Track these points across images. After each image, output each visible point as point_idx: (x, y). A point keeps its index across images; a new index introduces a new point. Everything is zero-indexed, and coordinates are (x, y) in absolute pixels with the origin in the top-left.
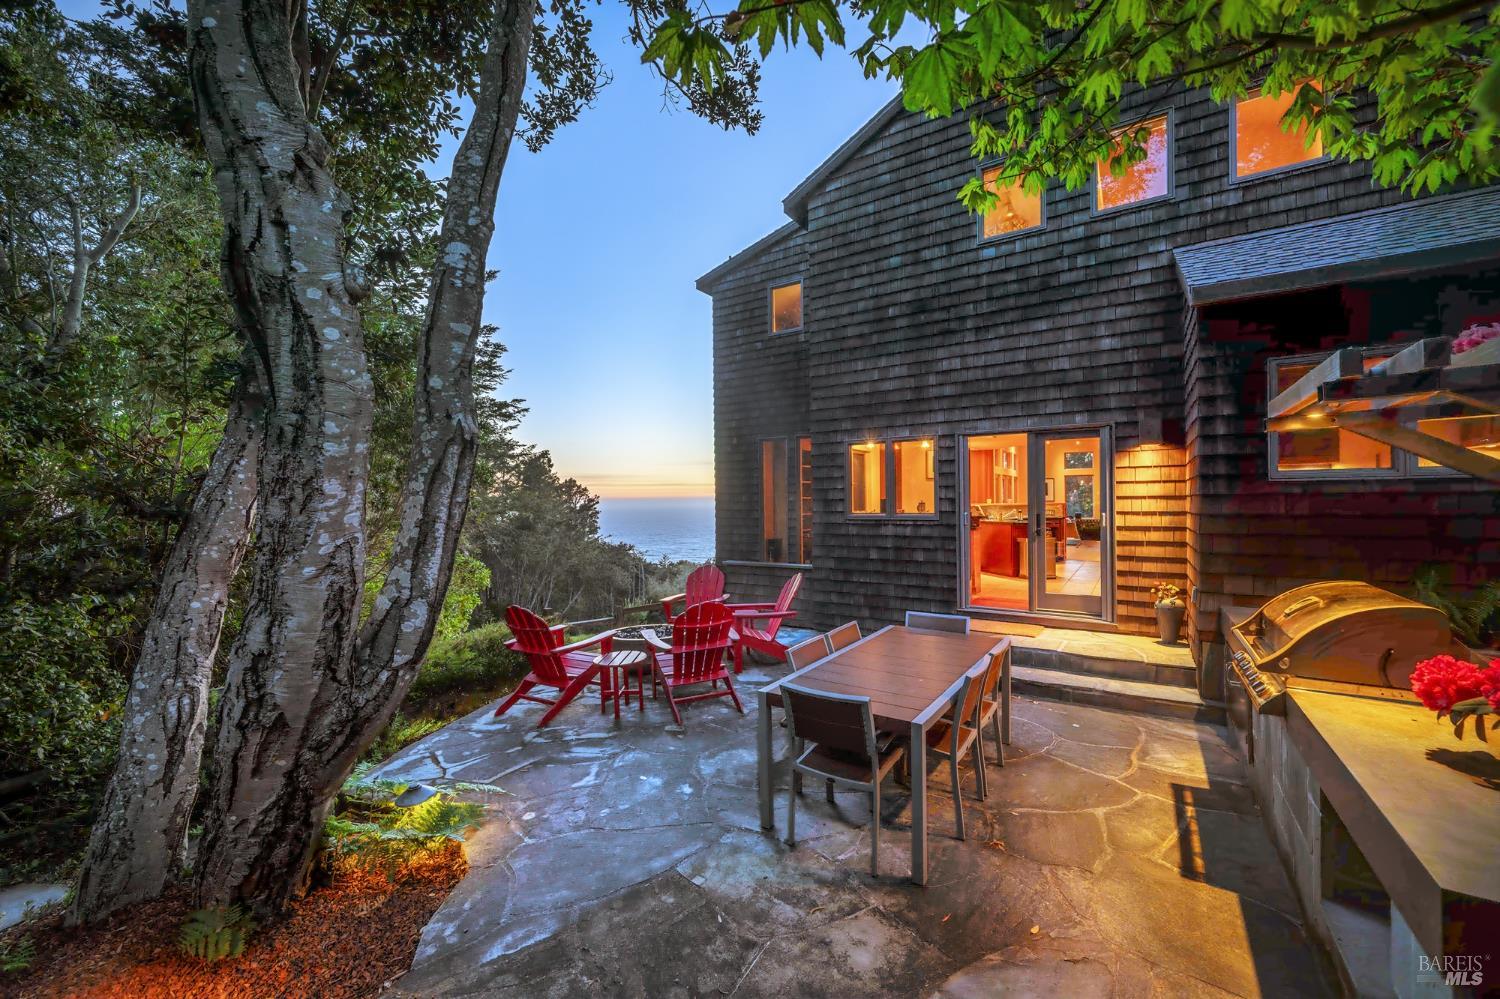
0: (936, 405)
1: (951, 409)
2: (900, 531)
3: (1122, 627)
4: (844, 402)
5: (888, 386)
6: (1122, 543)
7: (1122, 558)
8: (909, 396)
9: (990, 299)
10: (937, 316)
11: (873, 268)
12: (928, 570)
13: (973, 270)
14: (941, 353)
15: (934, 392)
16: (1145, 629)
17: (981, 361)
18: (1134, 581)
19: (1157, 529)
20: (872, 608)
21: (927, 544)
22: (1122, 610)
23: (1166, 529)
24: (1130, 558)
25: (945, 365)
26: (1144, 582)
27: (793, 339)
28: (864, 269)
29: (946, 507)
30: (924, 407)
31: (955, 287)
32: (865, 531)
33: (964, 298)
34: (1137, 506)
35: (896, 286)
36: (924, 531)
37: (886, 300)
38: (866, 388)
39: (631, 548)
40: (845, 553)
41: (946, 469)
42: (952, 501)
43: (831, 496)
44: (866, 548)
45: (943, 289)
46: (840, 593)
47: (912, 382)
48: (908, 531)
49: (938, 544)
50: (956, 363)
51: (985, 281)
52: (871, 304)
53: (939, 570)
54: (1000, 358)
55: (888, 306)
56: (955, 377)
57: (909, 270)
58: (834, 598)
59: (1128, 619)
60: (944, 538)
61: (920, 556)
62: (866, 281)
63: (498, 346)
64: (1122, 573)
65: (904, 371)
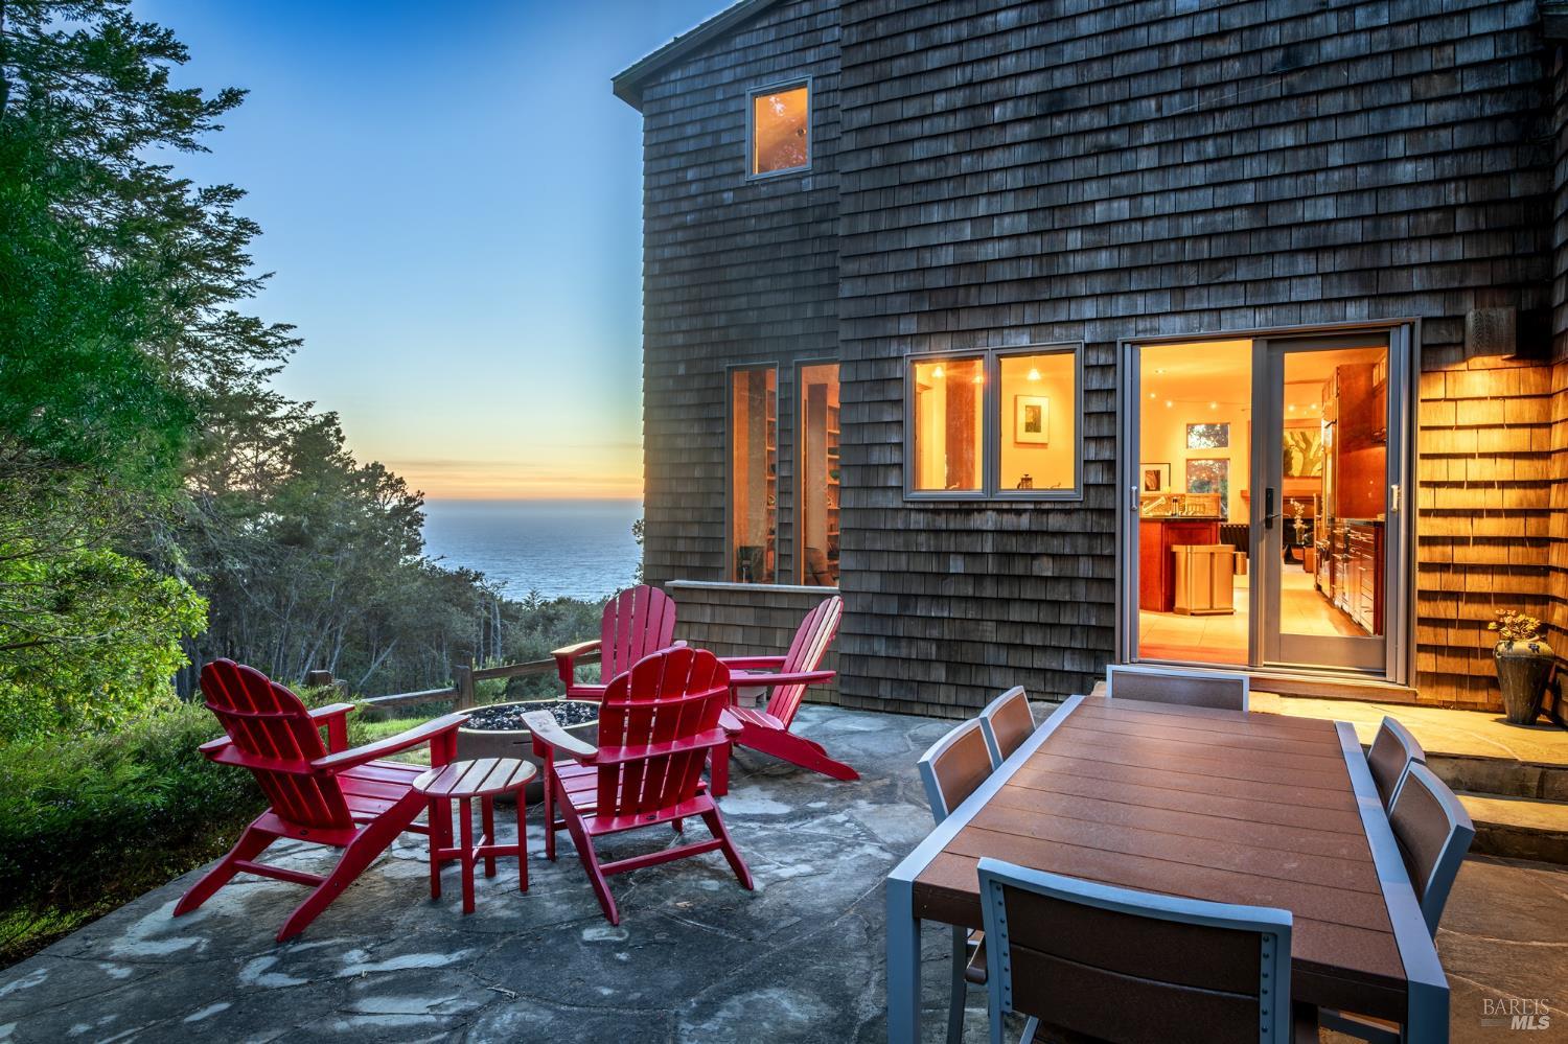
0: (1081, 287)
1: (1110, 294)
2: (1009, 522)
3: (1425, 694)
4: (904, 283)
5: (991, 251)
6: (1427, 541)
7: (1427, 567)
8: (1029, 270)
9: (1188, 89)
10: (1084, 121)
11: (964, 30)
12: (1060, 593)
13: (1157, 34)
14: (1091, 190)
15: (1080, 262)
16: (1467, 696)
17: (1168, 205)
18: (1447, 610)
19: (1493, 513)
20: (952, 666)
21: (1056, 545)
22: (1426, 663)
23: (1510, 513)
24: (1443, 567)
25: (1099, 213)
26: (1469, 611)
27: (793, 186)
28: (949, 34)
29: (1096, 476)
30: (1059, 290)
31: (1121, 66)
32: (941, 522)
33: (1140, 86)
34: (1457, 471)
35: (1010, 64)
36: (1055, 522)
37: (989, 91)
38: (947, 256)
39: (478, 576)
40: (902, 563)
41: (1097, 405)
42: (1110, 465)
43: (877, 457)
44: (942, 555)
45: (1098, 71)
46: (894, 639)
47: (1036, 245)
48: (1024, 522)
49: (1082, 545)
50: (1122, 208)
51: (1178, 55)
52: (959, 98)
53: (1081, 592)
54: (1204, 199)
55: (991, 104)
56: (1120, 234)
57: (1033, 36)
58: (880, 647)
59: (1435, 679)
60: (1091, 535)
61: (1046, 568)
62: (953, 54)
63: (244, 224)
64: (1428, 596)
65: (1022, 223)
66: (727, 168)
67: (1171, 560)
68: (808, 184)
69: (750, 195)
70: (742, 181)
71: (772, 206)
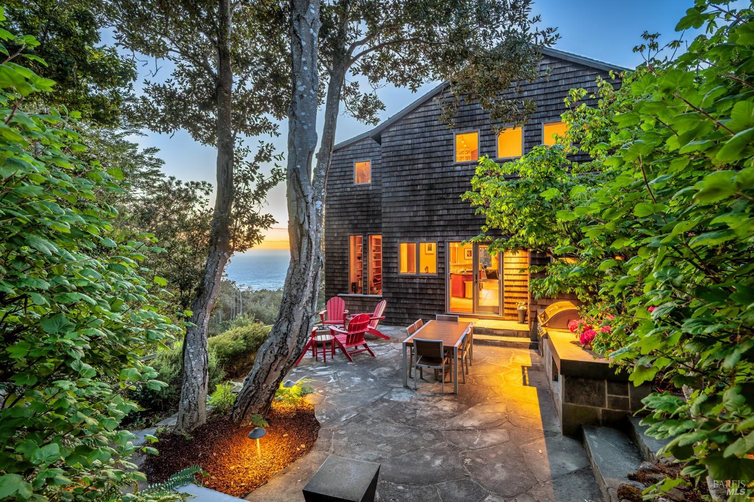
0: (437, 229)
1: (443, 231)
2: (422, 281)
3: (506, 318)
4: (397, 225)
5: (417, 219)
6: (506, 286)
7: (506, 292)
8: (425, 224)
9: (459, 187)
10: (438, 191)
11: (411, 167)
12: (433, 297)
13: (452, 174)
14: (439, 207)
15: (436, 223)
16: (514, 318)
17: (455, 212)
18: (510, 300)
19: (518, 281)
20: (409, 314)
21: (432, 286)
22: (506, 311)
23: (521, 281)
24: (509, 292)
25: (440, 212)
26: (514, 300)
27: (366, 188)
28: (407, 168)
29: (441, 271)
30: (432, 229)
31: (445, 180)
32: (407, 281)
33: (449, 185)
34: (511, 272)
35: (421, 176)
36: (432, 281)
37: (417, 182)
38: (408, 219)
39: (234, 282)
40: (398, 290)
41: (441, 255)
42: (444, 269)
43: (391, 265)
44: (407, 289)
45: (440, 181)
46: (396, 308)
47: (427, 218)
48: (425, 281)
49: (438, 286)
50: (445, 212)
51: (456, 179)
52: (410, 183)
53: (438, 297)
54: (462, 212)
55: (417, 185)
56: (445, 218)
57: (426, 171)
58: (392, 310)
59: (508, 315)
60: (440, 284)
61: (430, 292)
62: (408, 172)
64: (506, 297)
65: (424, 213)
66: (348, 181)
67: (464, 285)
68: (371, 188)
69: (355, 189)
70: (352, 185)
71: (361, 193)
